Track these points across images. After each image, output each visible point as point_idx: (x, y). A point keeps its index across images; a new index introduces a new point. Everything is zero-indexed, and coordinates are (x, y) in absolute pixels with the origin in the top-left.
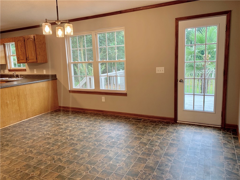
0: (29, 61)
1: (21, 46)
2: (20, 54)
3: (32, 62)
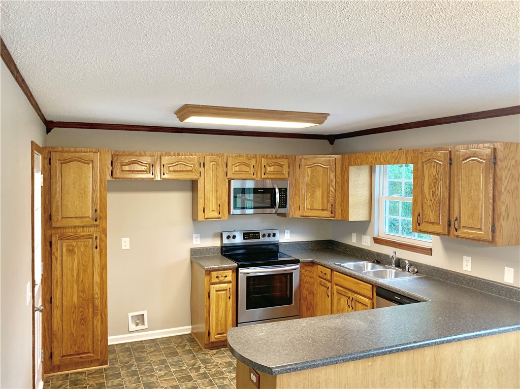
0: (459, 233)
1: (436, 178)
2: (429, 203)
3: (471, 236)
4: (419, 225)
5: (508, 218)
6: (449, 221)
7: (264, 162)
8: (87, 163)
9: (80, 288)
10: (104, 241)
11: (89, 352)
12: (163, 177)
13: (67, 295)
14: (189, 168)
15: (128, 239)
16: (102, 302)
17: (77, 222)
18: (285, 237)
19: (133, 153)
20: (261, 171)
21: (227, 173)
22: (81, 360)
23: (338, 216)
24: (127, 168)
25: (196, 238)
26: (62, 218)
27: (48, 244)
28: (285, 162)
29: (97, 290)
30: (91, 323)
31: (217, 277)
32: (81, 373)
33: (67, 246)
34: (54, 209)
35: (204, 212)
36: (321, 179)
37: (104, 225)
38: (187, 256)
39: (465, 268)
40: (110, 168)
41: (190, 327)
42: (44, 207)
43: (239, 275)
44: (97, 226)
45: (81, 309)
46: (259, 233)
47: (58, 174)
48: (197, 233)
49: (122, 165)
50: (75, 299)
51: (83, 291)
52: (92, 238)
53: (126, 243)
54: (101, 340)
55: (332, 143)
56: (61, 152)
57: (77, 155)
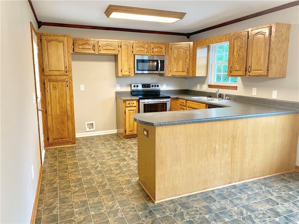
0: (251, 74)
1: (240, 47)
2: (236, 60)
3: (256, 74)
4: (231, 73)
5: (275, 63)
6: (246, 68)
7: (152, 46)
8: (60, 42)
9: (60, 106)
10: (71, 83)
11: (66, 138)
12: (100, 52)
13: (55, 110)
14: (113, 48)
15: (83, 86)
16: (71, 113)
17: (57, 73)
18: (164, 88)
19: (84, 39)
20: (151, 51)
21: (133, 51)
22: (63, 141)
23: (191, 75)
24: (81, 47)
25: (118, 86)
26: (49, 70)
27: (43, 84)
28: (163, 46)
29: (69, 107)
30: (67, 124)
31: (129, 104)
32: (63, 147)
33: (52, 85)
34: (45, 66)
35: (121, 72)
36: (182, 55)
37: (71, 75)
38: (113, 95)
39: (253, 94)
40: (73, 47)
41: (117, 130)
42: (40, 64)
43: (140, 103)
44: (67, 75)
45: (61, 117)
46: (150, 85)
47: (46, 47)
48: (118, 84)
49: (78, 46)
50: (58, 112)
51: (62, 108)
52: (65, 81)
53: (82, 88)
54: (72, 133)
55: (188, 38)
56: (46, 35)
57: (55, 38)
